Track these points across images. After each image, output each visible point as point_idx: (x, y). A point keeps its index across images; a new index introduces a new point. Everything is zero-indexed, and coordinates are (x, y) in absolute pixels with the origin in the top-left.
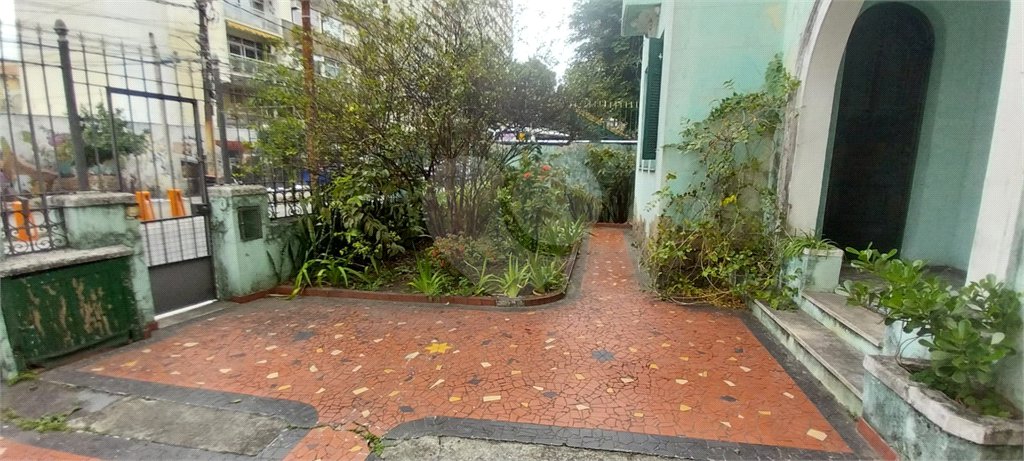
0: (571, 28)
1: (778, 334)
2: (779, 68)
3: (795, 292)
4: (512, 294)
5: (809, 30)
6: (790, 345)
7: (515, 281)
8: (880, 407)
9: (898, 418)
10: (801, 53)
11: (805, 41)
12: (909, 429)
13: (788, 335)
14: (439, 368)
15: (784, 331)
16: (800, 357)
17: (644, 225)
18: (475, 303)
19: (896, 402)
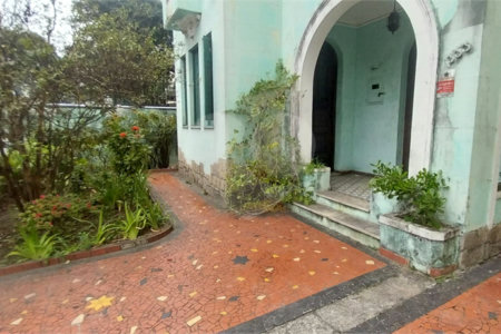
0: (73, 11)
1: (315, 219)
2: (282, 68)
3: (311, 194)
4: (133, 236)
5: (300, 48)
6: (325, 223)
7: (134, 225)
8: (392, 240)
9: (403, 241)
10: (297, 60)
11: (299, 54)
12: (410, 245)
13: (322, 217)
14: (120, 319)
15: (318, 216)
16: (333, 227)
17: (201, 166)
18: (99, 253)
19: (401, 234)
